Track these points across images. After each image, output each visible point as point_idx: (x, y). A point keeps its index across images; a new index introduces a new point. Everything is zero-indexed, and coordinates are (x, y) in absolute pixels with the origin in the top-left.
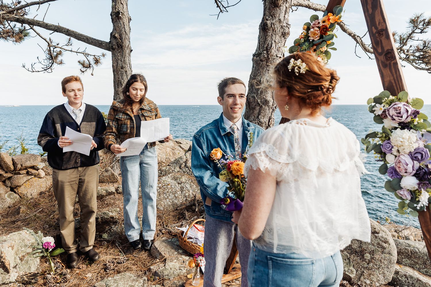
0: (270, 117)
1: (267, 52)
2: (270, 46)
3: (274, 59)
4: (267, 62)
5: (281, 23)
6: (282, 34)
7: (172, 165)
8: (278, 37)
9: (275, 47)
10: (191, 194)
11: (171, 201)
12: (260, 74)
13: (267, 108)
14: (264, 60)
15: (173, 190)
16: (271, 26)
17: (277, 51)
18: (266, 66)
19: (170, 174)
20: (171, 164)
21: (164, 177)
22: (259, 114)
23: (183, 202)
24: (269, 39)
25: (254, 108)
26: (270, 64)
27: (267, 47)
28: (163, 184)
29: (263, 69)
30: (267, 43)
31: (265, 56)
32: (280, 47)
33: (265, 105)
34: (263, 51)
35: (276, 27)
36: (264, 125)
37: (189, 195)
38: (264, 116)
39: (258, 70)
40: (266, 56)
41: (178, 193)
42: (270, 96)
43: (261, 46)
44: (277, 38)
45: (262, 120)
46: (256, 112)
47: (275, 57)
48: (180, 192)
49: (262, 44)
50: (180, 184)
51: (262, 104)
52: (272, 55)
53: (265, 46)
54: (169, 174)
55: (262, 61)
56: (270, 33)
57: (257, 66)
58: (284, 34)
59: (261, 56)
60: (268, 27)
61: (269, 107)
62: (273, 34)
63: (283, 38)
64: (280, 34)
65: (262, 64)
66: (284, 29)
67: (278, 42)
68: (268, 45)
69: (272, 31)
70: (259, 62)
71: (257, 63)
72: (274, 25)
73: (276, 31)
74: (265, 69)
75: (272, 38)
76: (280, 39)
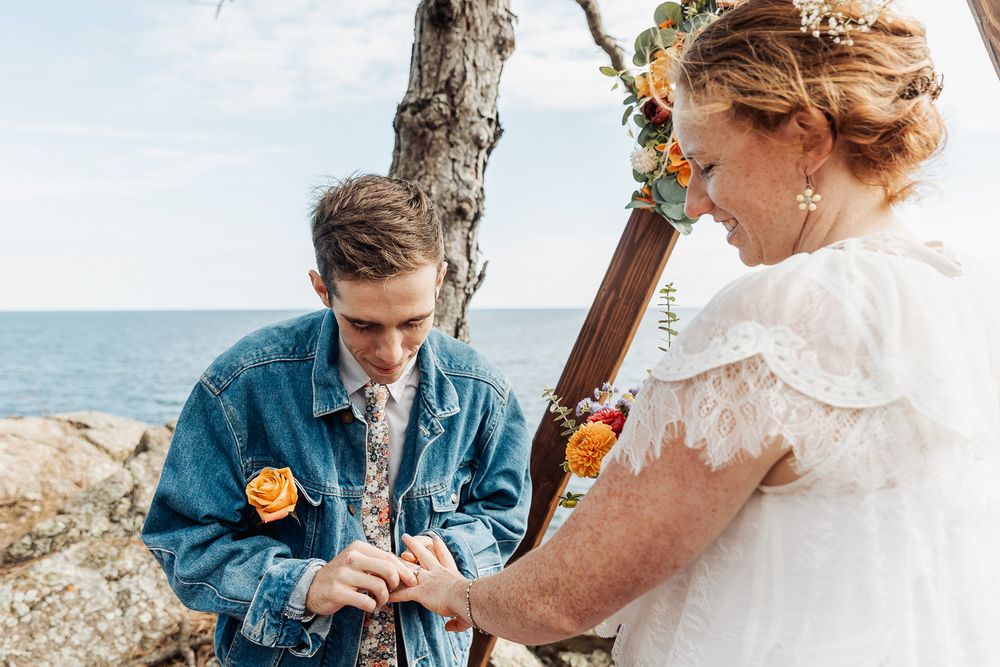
0: (458, 319)
1: (452, 97)
2: (458, 79)
3: (472, 123)
4: (449, 132)
5: (492, 5)
6: (496, 43)
7: (75, 510)
8: (482, 51)
9: (474, 84)
10: (160, 613)
11: (81, 653)
12: (426, 173)
14: (440, 126)
15: (89, 609)
16: (463, 10)
17: (479, 98)
18: (445, 146)
19: (73, 547)
20: (74, 505)
21: (47, 562)
23: (131, 649)
24: (455, 53)
26: (459, 141)
27: (448, 82)
28: (46, 591)
29: (436, 154)
30: (450, 68)
31: (444, 112)
32: (488, 87)
34: (434, 93)
35: (476, 16)
37: (154, 618)
38: (440, 318)
39: (417, 160)
40: (446, 111)
41: (110, 616)
42: (460, 249)
43: (429, 76)
44: (482, 54)
47: (476, 118)
48: (118, 612)
49: (431, 70)
50: (116, 580)
52: (467, 110)
53: (444, 77)
54: (67, 544)
55: (433, 127)
56: (458, 34)
57: (414, 145)
58: (501, 42)
59: (427, 109)
60: (452, 11)
61: (458, 285)
62: (467, 38)
63: (498, 57)
64: (490, 43)
65: (434, 138)
66: (501, 27)
67: (483, 69)
68: (452, 73)
69: (465, 29)
70: (420, 132)
71: (415, 134)
72: (471, 8)
73: (476, 30)
74: (444, 155)
75: (464, 53)
76: (488, 58)
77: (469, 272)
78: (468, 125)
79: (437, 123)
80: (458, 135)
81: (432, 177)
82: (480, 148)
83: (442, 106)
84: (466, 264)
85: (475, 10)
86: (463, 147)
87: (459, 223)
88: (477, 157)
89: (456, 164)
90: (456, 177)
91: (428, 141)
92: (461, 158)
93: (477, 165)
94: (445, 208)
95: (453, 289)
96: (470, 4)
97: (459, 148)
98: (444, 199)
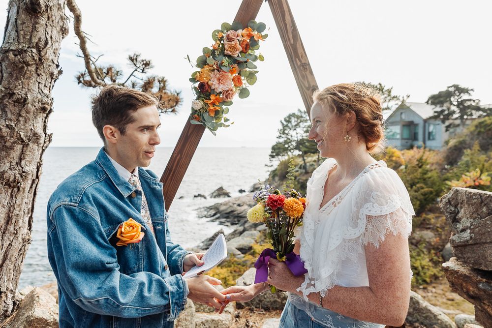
0: (38, 163)
1: (39, 51)
2: (43, 43)
4: (37, 68)
5: (60, 11)
6: (61, 30)
8: (55, 32)
9: (51, 47)
12: (23, 87)
13: (35, 147)
14: (32, 64)
16: (47, 10)
17: (53, 54)
18: (35, 75)
22: (20, 159)
24: (41, 30)
25: (12, 148)
26: (43, 74)
27: (37, 44)
29: (29, 78)
30: (38, 37)
32: (57, 49)
33: (33, 142)
35: (53, 14)
36: (30, 177)
38: (30, 162)
39: (17, 79)
40: (37, 58)
42: (41, 127)
43: (24, 38)
45: (27, 169)
46: (15, 154)
47: (51, 64)
49: (25, 35)
51: (27, 141)
52: (48, 59)
53: (35, 40)
55: (28, 65)
56: (43, 21)
57: (15, 72)
58: (64, 30)
59: (24, 54)
60: (41, 9)
61: (40, 145)
62: (47, 24)
63: (62, 36)
64: (59, 28)
65: (28, 70)
66: (64, 23)
67: (55, 40)
68: (40, 39)
69: (47, 19)
70: (20, 65)
71: (17, 66)
72: (51, 10)
73: (53, 21)
74: (34, 80)
75: (46, 31)
76: (57, 35)
77: (45, 139)
78: (47, 66)
79: (30, 63)
80: (42, 70)
81: (27, 90)
82: (52, 78)
83: (34, 54)
84: (44, 135)
85: (53, 11)
86: (44, 77)
87: (41, 114)
88: (51, 83)
89: (40, 85)
90: (40, 91)
91: (25, 71)
92: (43, 82)
93: (50, 86)
94: (35, 106)
95: (37, 147)
96: (50, 8)
97: (43, 77)
98: (35, 102)
